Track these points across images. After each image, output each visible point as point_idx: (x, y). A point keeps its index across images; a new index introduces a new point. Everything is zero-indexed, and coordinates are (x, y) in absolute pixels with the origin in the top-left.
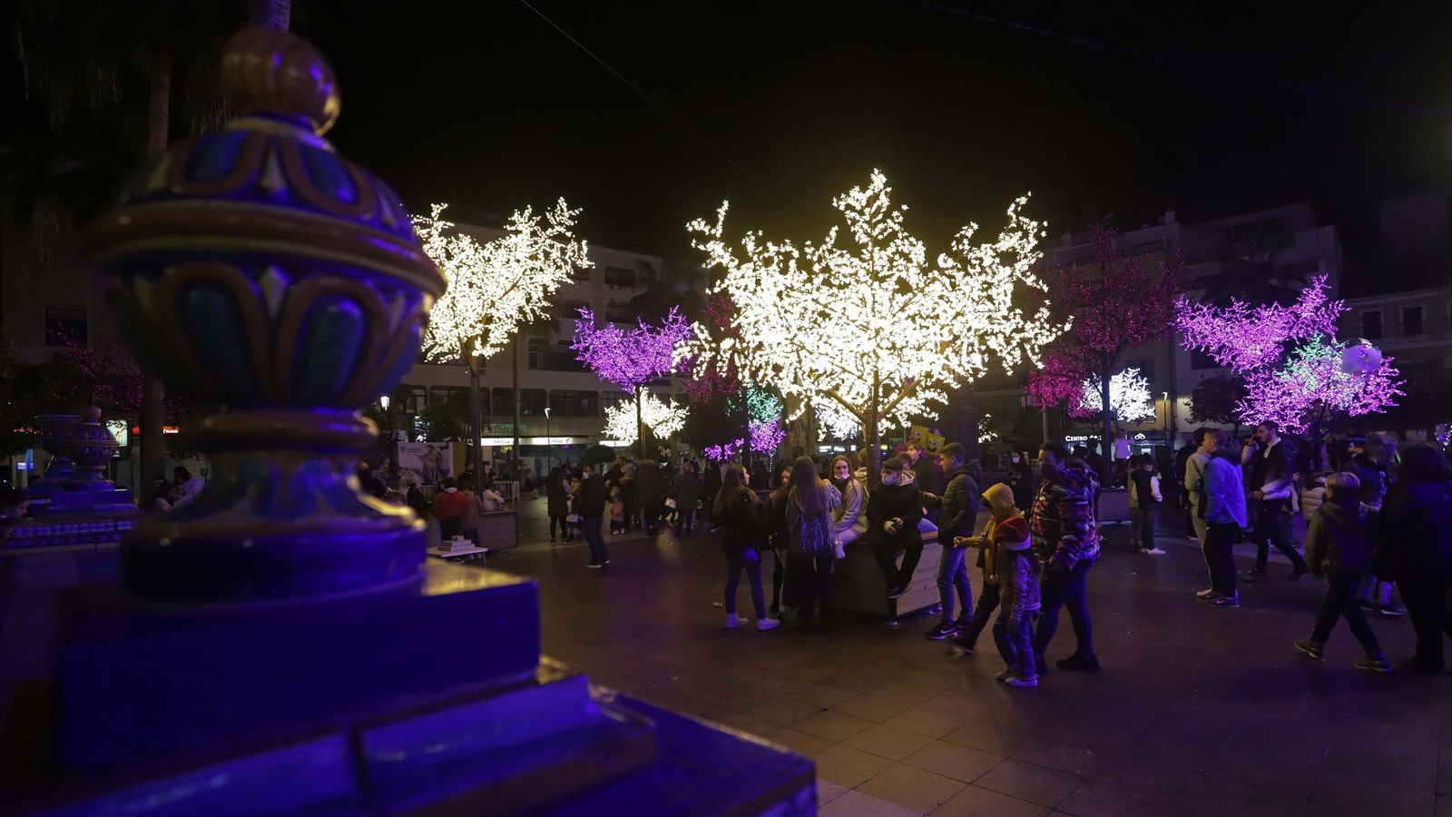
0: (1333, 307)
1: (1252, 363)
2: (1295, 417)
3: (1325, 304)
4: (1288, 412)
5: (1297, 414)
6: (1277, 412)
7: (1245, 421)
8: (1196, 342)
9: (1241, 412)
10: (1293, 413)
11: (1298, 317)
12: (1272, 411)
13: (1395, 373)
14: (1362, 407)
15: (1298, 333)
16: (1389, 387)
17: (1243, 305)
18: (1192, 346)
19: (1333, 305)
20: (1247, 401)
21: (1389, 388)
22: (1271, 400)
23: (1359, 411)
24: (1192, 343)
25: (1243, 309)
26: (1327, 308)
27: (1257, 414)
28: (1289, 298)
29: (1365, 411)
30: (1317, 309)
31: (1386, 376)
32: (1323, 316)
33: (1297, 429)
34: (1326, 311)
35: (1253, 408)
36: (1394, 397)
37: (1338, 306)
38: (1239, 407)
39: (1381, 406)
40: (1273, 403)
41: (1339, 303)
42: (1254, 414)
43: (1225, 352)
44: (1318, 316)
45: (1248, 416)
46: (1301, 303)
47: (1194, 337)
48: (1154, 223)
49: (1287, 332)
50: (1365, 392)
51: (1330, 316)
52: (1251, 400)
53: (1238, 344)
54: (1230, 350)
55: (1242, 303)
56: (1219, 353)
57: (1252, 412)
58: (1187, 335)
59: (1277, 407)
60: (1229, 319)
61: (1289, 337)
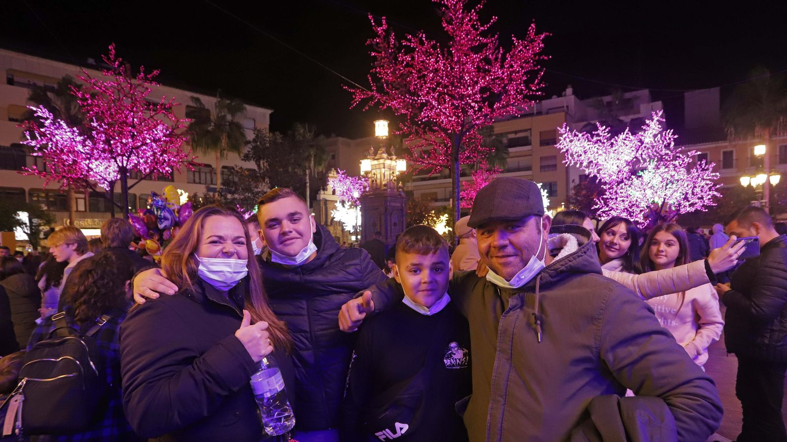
0: (665, 134)
1: (610, 176)
2: (640, 213)
3: (661, 133)
4: (634, 208)
5: (641, 211)
6: (626, 209)
7: (601, 217)
8: (574, 160)
9: (598, 209)
10: (638, 210)
11: (642, 142)
12: (623, 208)
13: (716, 176)
14: (690, 205)
15: (642, 154)
16: (710, 189)
17: (605, 130)
18: (571, 163)
19: (666, 133)
20: (603, 199)
21: (710, 191)
22: (622, 199)
23: (688, 209)
24: (571, 161)
25: (605, 133)
26: (662, 136)
27: (611, 210)
28: (637, 127)
29: (693, 209)
30: (655, 136)
31: (709, 180)
32: (659, 142)
33: (640, 224)
34: (661, 138)
35: (608, 206)
36: (714, 197)
37: (669, 134)
38: (597, 204)
39: (703, 206)
40: (623, 201)
41: (670, 132)
42: (608, 211)
43: (592, 166)
44: (655, 142)
45: (604, 212)
46: (645, 130)
47: (572, 155)
48: (560, 95)
49: (634, 153)
50: (693, 193)
51: (663, 142)
52: (607, 199)
53: (601, 160)
54: (596, 165)
55: (604, 127)
56: (588, 167)
57: (607, 209)
58: (568, 154)
59: (626, 204)
60: (596, 143)
61: (636, 157)
